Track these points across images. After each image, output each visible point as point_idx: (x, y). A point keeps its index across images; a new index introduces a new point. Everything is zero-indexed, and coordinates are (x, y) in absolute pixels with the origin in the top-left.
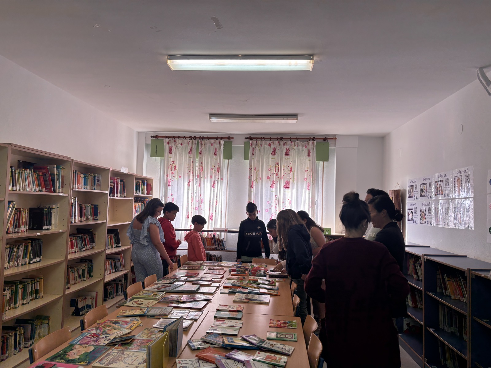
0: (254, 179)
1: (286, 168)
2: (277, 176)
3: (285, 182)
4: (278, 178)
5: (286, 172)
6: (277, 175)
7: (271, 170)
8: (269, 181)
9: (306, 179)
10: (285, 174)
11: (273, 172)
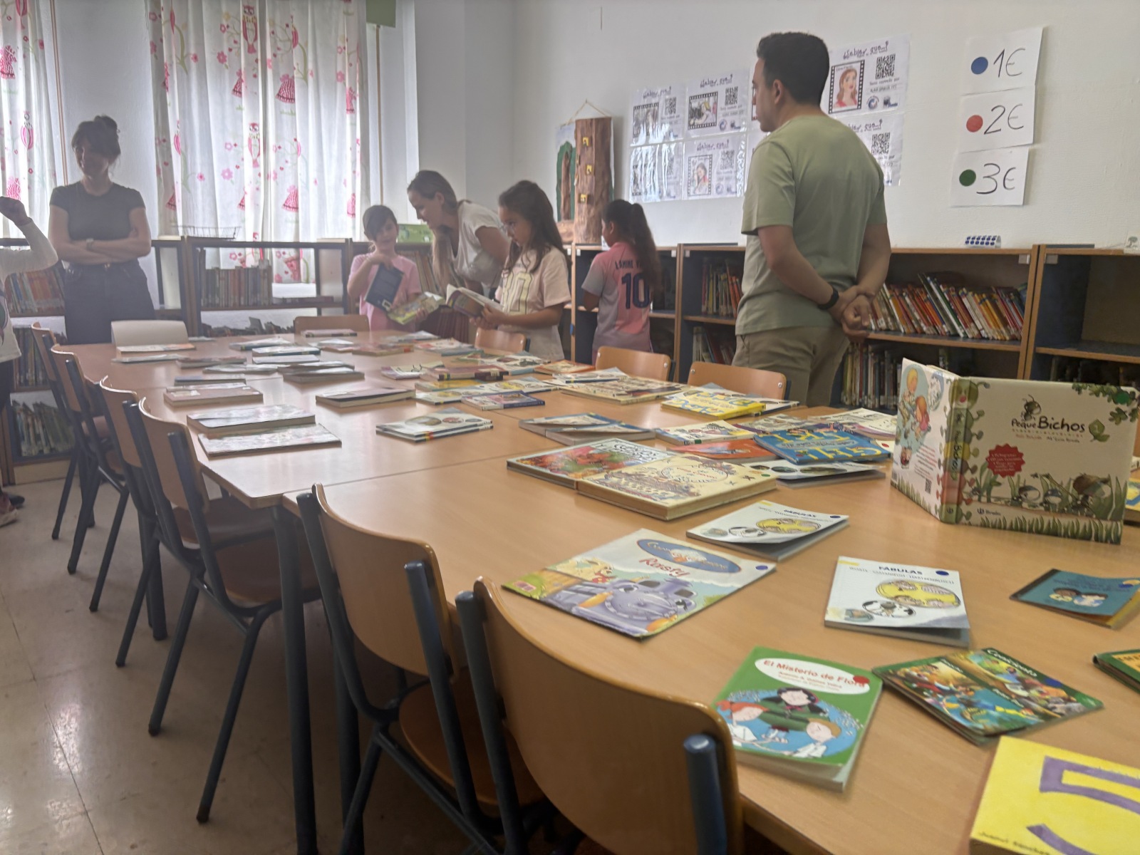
0: (171, 57)
1: (279, 31)
2: (252, 56)
3: (282, 80)
4: (257, 61)
5: (280, 45)
6: (251, 49)
7: (230, 30)
8: (227, 72)
9: (341, 77)
10: (279, 52)
11: (237, 38)
